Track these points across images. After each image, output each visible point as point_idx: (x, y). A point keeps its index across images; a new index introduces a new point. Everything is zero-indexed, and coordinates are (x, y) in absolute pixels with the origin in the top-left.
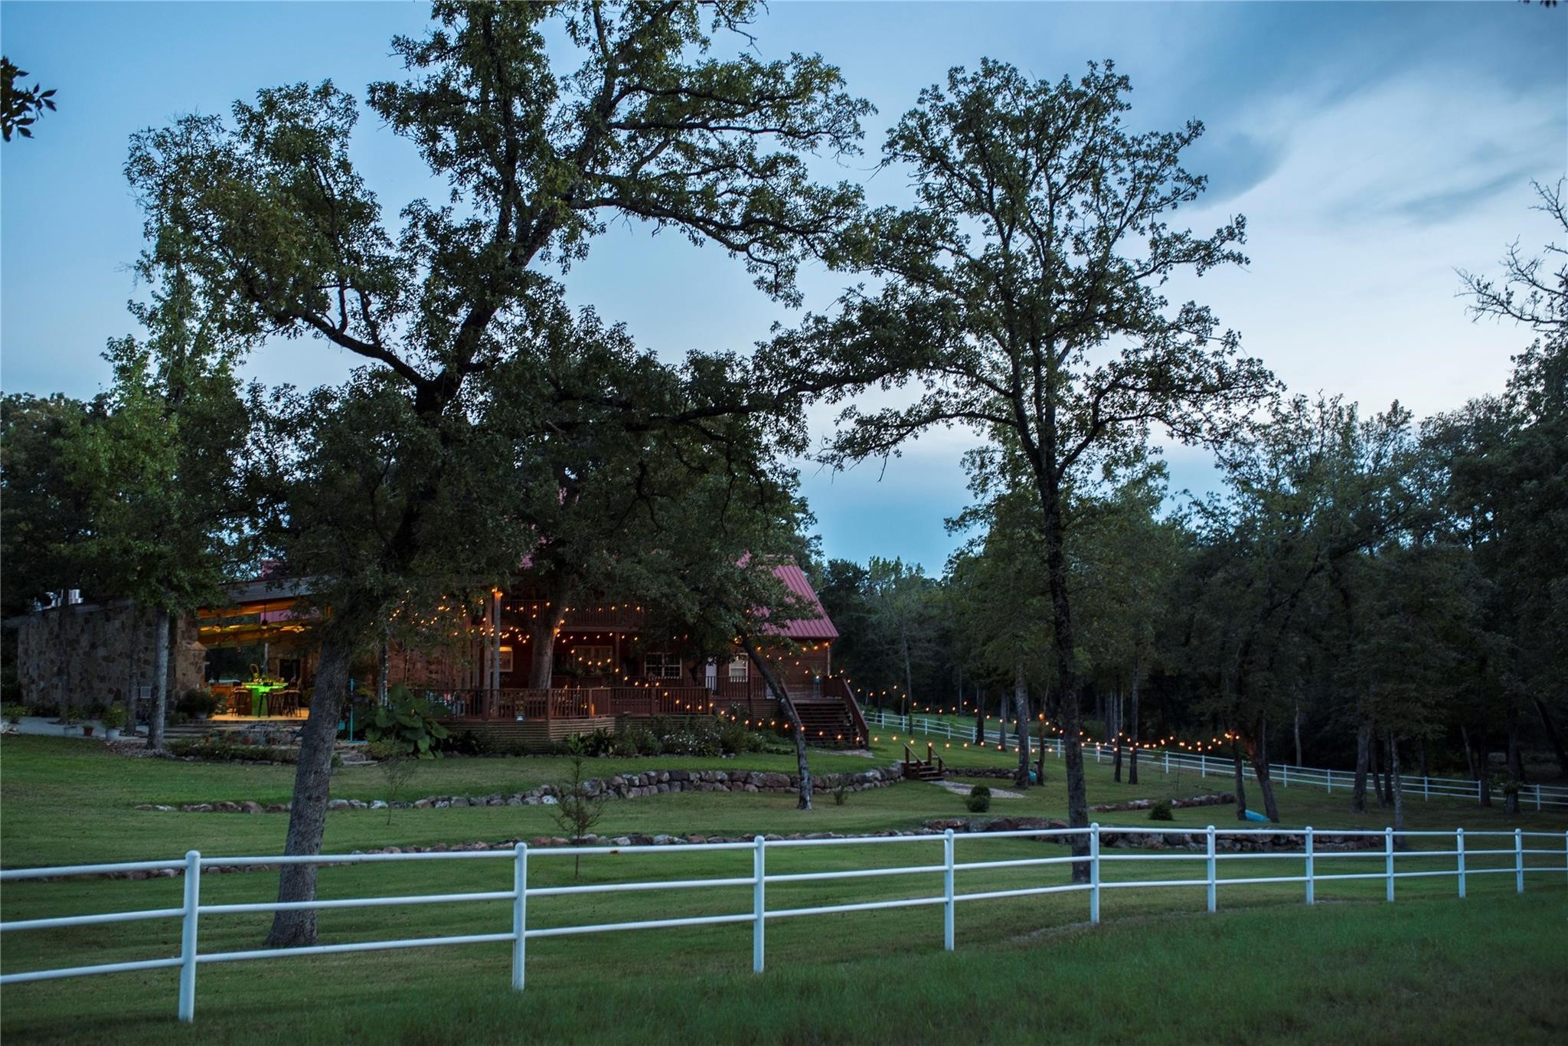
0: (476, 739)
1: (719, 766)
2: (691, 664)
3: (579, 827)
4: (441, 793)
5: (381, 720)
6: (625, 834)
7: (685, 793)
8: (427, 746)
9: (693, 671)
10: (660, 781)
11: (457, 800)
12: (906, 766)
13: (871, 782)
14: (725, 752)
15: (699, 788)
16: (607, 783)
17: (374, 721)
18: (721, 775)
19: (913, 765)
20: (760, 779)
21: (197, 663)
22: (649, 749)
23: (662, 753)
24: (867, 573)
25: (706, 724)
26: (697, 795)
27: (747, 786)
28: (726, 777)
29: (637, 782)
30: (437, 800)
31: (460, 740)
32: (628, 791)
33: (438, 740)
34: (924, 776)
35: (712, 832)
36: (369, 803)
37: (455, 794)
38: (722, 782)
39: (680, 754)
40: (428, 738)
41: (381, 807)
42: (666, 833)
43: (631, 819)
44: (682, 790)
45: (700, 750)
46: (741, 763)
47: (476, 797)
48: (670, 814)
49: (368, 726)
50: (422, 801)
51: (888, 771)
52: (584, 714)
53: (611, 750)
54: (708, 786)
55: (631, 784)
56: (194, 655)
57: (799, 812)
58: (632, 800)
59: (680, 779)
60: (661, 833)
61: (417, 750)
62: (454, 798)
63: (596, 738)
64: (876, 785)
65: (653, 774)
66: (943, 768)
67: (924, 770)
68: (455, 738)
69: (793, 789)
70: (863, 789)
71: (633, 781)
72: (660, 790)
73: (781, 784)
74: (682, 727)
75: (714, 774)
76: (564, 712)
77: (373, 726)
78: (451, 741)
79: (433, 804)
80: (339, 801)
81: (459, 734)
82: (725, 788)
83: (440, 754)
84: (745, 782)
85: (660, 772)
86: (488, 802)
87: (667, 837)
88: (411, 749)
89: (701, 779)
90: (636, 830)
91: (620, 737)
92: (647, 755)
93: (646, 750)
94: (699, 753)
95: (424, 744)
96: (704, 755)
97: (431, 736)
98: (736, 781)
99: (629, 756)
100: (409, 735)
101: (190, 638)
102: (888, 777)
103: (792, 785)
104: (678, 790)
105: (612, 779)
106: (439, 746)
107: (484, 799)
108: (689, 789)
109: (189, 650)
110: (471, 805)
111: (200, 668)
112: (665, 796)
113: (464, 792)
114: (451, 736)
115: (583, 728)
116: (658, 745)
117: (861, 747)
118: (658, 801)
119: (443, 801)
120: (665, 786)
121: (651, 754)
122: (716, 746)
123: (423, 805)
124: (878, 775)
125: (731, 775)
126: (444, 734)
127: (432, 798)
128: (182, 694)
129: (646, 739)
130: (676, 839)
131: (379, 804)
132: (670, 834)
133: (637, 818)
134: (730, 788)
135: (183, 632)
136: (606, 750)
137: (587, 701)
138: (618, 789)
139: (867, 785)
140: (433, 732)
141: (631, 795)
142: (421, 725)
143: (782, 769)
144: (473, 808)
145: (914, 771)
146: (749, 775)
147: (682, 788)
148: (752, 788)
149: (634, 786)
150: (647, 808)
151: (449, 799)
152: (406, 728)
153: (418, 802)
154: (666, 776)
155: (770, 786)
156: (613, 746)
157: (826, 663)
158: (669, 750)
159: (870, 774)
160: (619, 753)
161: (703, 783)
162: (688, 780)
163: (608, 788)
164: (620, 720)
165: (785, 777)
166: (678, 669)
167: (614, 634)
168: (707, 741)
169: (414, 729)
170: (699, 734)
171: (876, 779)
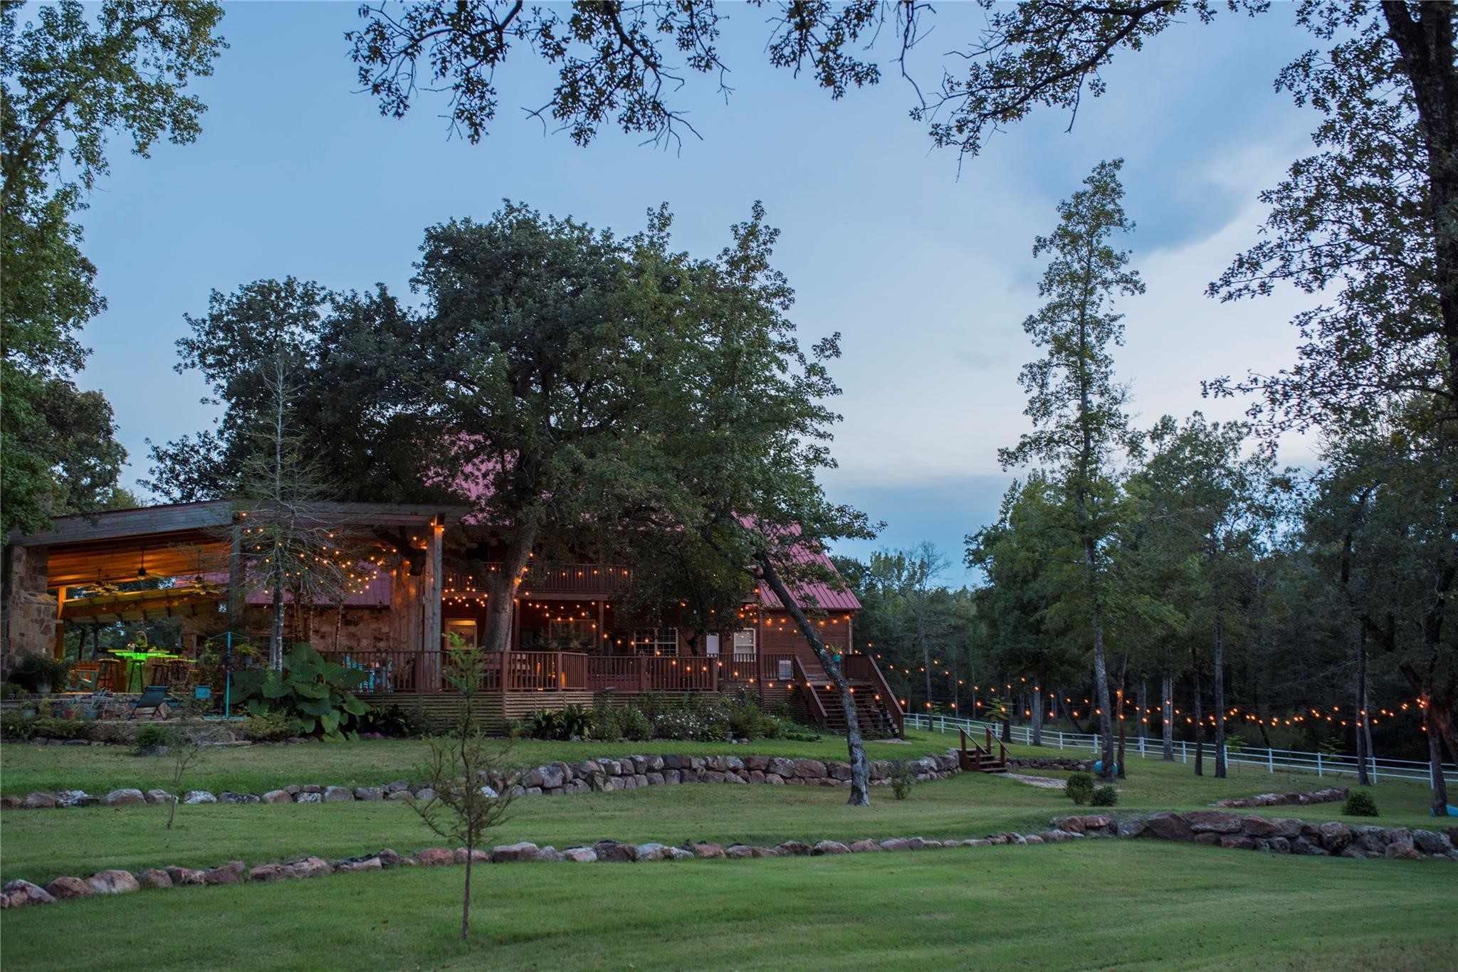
0: (405, 717)
1: (731, 752)
2: (691, 635)
3: (471, 826)
4: (310, 781)
5: (272, 688)
6: (588, 842)
7: (686, 785)
8: (336, 726)
9: (692, 643)
10: (651, 769)
11: (334, 792)
12: (963, 754)
13: (926, 772)
14: (735, 737)
15: (704, 779)
16: (574, 769)
17: (260, 690)
18: (734, 762)
19: (971, 753)
20: (787, 767)
21: (42, 621)
22: (638, 731)
23: (655, 737)
24: (868, 569)
25: (710, 703)
26: (702, 787)
27: (770, 776)
28: (741, 764)
29: (618, 770)
30: (302, 791)
31: (384, 717)
32: (605, 782)
33: (352, 717)
34: (985, 766)
35: (731, 838)
36: (182, 794)
37: (333, 782)
38: (735, 770)
39: (678, 738)
40: (337, 714)
41: (203, 802)
42: (657, 840)
43: (601, 818)
44: (681, 781)
45: (704, 733)
46: (759, 749)
47: (367, 786)
48: (665, 812)
49: (252, 697)
50: (275, 793)
51: (944, 759)
52: (551, 685)
53: (586, 731)
54: (717, 775)
55: (610, 772)
56: (39, 611)
57: (852, 807)
58: (609, 794)
59: (680, 768)
60: (651, 840)
61: (319, 732)
62: (330, 788)
63: (567, 717)
64: (932, 777)
65: (641, 759)
66: (1007, 757)
67: (983, 759)
68: (377, 716)
69: (830, 781)
70: (919, 782)
71: (613, 767)
72: (651, 782)
73: (814, 774)
74: (680, 705)
75: (725, 760)
76: (525, 682)
77: (258, 697)
78: (371, 719)
79: (294, 797)
80: (126, 792)
81: (382, 710)
82: (739, 779)
83: (354, 736)
84: (766, 772)
85: (650, 757)
86: (386, 795)
87: (659, 846)
88: (310, 728)
89: (708, 768)
90: (609, 836)
91: (600, 716)
92: (635, 740)
93: (633, 734)
94: (704, 737)
95: (331, 722)
96: (709, 740)
97: (342, 711)
98: (753, 770)
99: (610, 739)
100: (307, 708)
101: (36, 588)
102: (944, 767)
103: (829, 775)
104: (676, 781)
105: (582, 764)
106: (350, 726)
107: (379, 790)
108: (691, 780)
109: (31, 602)
110: (357, 799)
111: (47, 627)
112: (655, 789)
113: (348, 779)
114: (372, 713)
115: (550, 704)
116: (650, 728)
117: (896, 736)
118: (648, 795)
119: (312, 792)
120: (658, 777)
121: (639, 739)
122: (724, 729)
123: (276, 800)
124: (934, 764)
125: (747, 761)
126: (360, 709)
127: (293, 788)
128: (19, 660)
129: (633, 720)
130: (675, 850)
131: (200, 796)
132: (664, 841)
133: (612, 818)
134: (746, 780)
135: (21, 579)
136: (580, 733)
137: (556, 670)
138: (590, 779)
139: (921, 776)
140: (345, 707)
141: (610, 787)
142: (327, 696)
143: (815, 755)
144: (358, 803)
145: (973, 760)
146: (771, 761)
147: (682, 780)
148: (776, 779)
149: (614, 775)
150: (630, 804)
151: (322, 790)
152: (305, 699)
153: (268, 795)
154: (659, 763)
155: (799, 776)
156: (590, 727)
157: (847, 640)
158: (664, 733)
159: (924, 762)
160: (598, 737)
161: (710, 773)
162: (690, 768)
163: (576, 776)
164: (600, 696)
165: (820, 764)
166: (673, 646)
167: (597, 602)
168: (711, 724)
169: (314, 701)
170: (704, 716)
171: (932, 768)
